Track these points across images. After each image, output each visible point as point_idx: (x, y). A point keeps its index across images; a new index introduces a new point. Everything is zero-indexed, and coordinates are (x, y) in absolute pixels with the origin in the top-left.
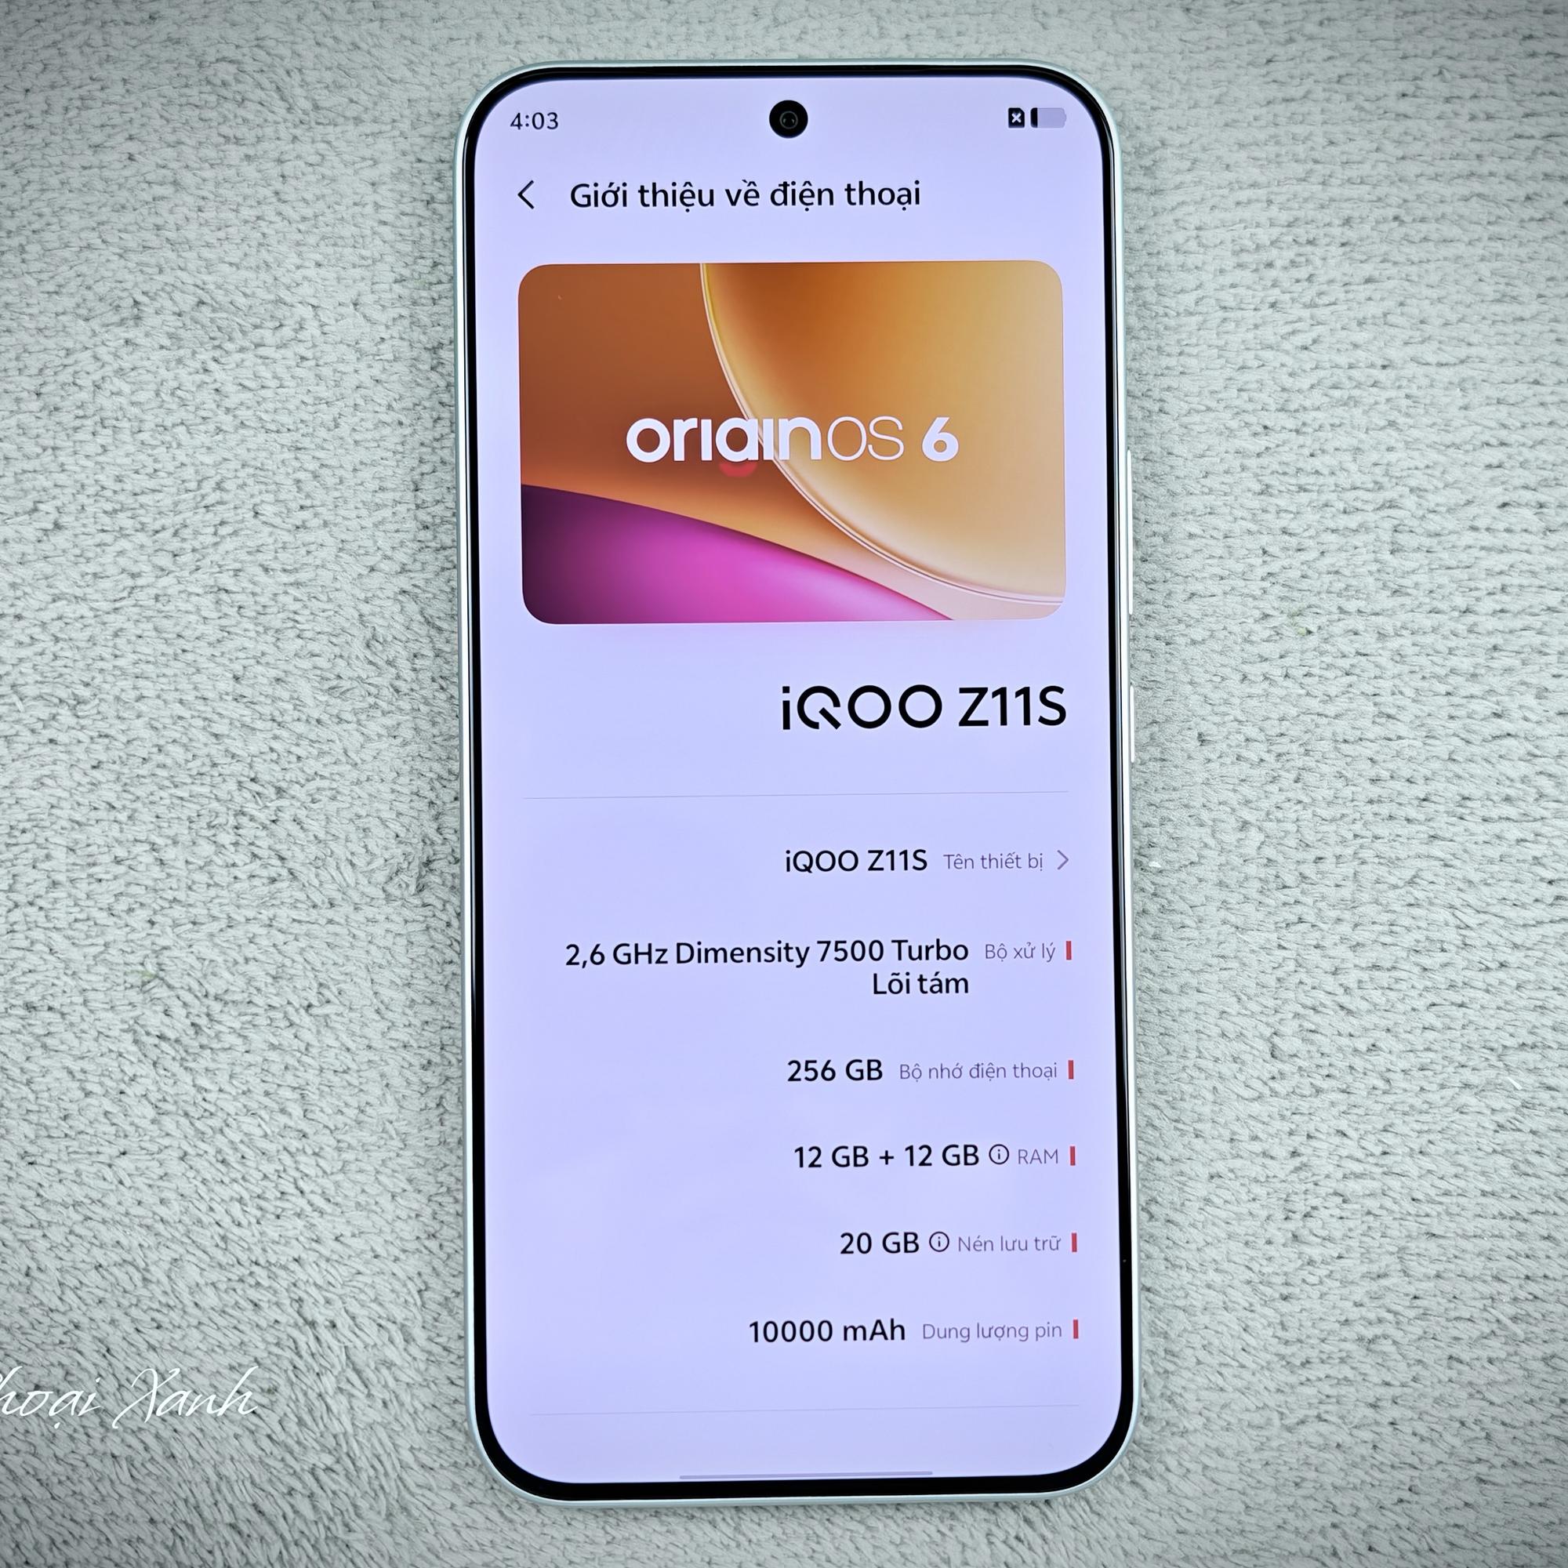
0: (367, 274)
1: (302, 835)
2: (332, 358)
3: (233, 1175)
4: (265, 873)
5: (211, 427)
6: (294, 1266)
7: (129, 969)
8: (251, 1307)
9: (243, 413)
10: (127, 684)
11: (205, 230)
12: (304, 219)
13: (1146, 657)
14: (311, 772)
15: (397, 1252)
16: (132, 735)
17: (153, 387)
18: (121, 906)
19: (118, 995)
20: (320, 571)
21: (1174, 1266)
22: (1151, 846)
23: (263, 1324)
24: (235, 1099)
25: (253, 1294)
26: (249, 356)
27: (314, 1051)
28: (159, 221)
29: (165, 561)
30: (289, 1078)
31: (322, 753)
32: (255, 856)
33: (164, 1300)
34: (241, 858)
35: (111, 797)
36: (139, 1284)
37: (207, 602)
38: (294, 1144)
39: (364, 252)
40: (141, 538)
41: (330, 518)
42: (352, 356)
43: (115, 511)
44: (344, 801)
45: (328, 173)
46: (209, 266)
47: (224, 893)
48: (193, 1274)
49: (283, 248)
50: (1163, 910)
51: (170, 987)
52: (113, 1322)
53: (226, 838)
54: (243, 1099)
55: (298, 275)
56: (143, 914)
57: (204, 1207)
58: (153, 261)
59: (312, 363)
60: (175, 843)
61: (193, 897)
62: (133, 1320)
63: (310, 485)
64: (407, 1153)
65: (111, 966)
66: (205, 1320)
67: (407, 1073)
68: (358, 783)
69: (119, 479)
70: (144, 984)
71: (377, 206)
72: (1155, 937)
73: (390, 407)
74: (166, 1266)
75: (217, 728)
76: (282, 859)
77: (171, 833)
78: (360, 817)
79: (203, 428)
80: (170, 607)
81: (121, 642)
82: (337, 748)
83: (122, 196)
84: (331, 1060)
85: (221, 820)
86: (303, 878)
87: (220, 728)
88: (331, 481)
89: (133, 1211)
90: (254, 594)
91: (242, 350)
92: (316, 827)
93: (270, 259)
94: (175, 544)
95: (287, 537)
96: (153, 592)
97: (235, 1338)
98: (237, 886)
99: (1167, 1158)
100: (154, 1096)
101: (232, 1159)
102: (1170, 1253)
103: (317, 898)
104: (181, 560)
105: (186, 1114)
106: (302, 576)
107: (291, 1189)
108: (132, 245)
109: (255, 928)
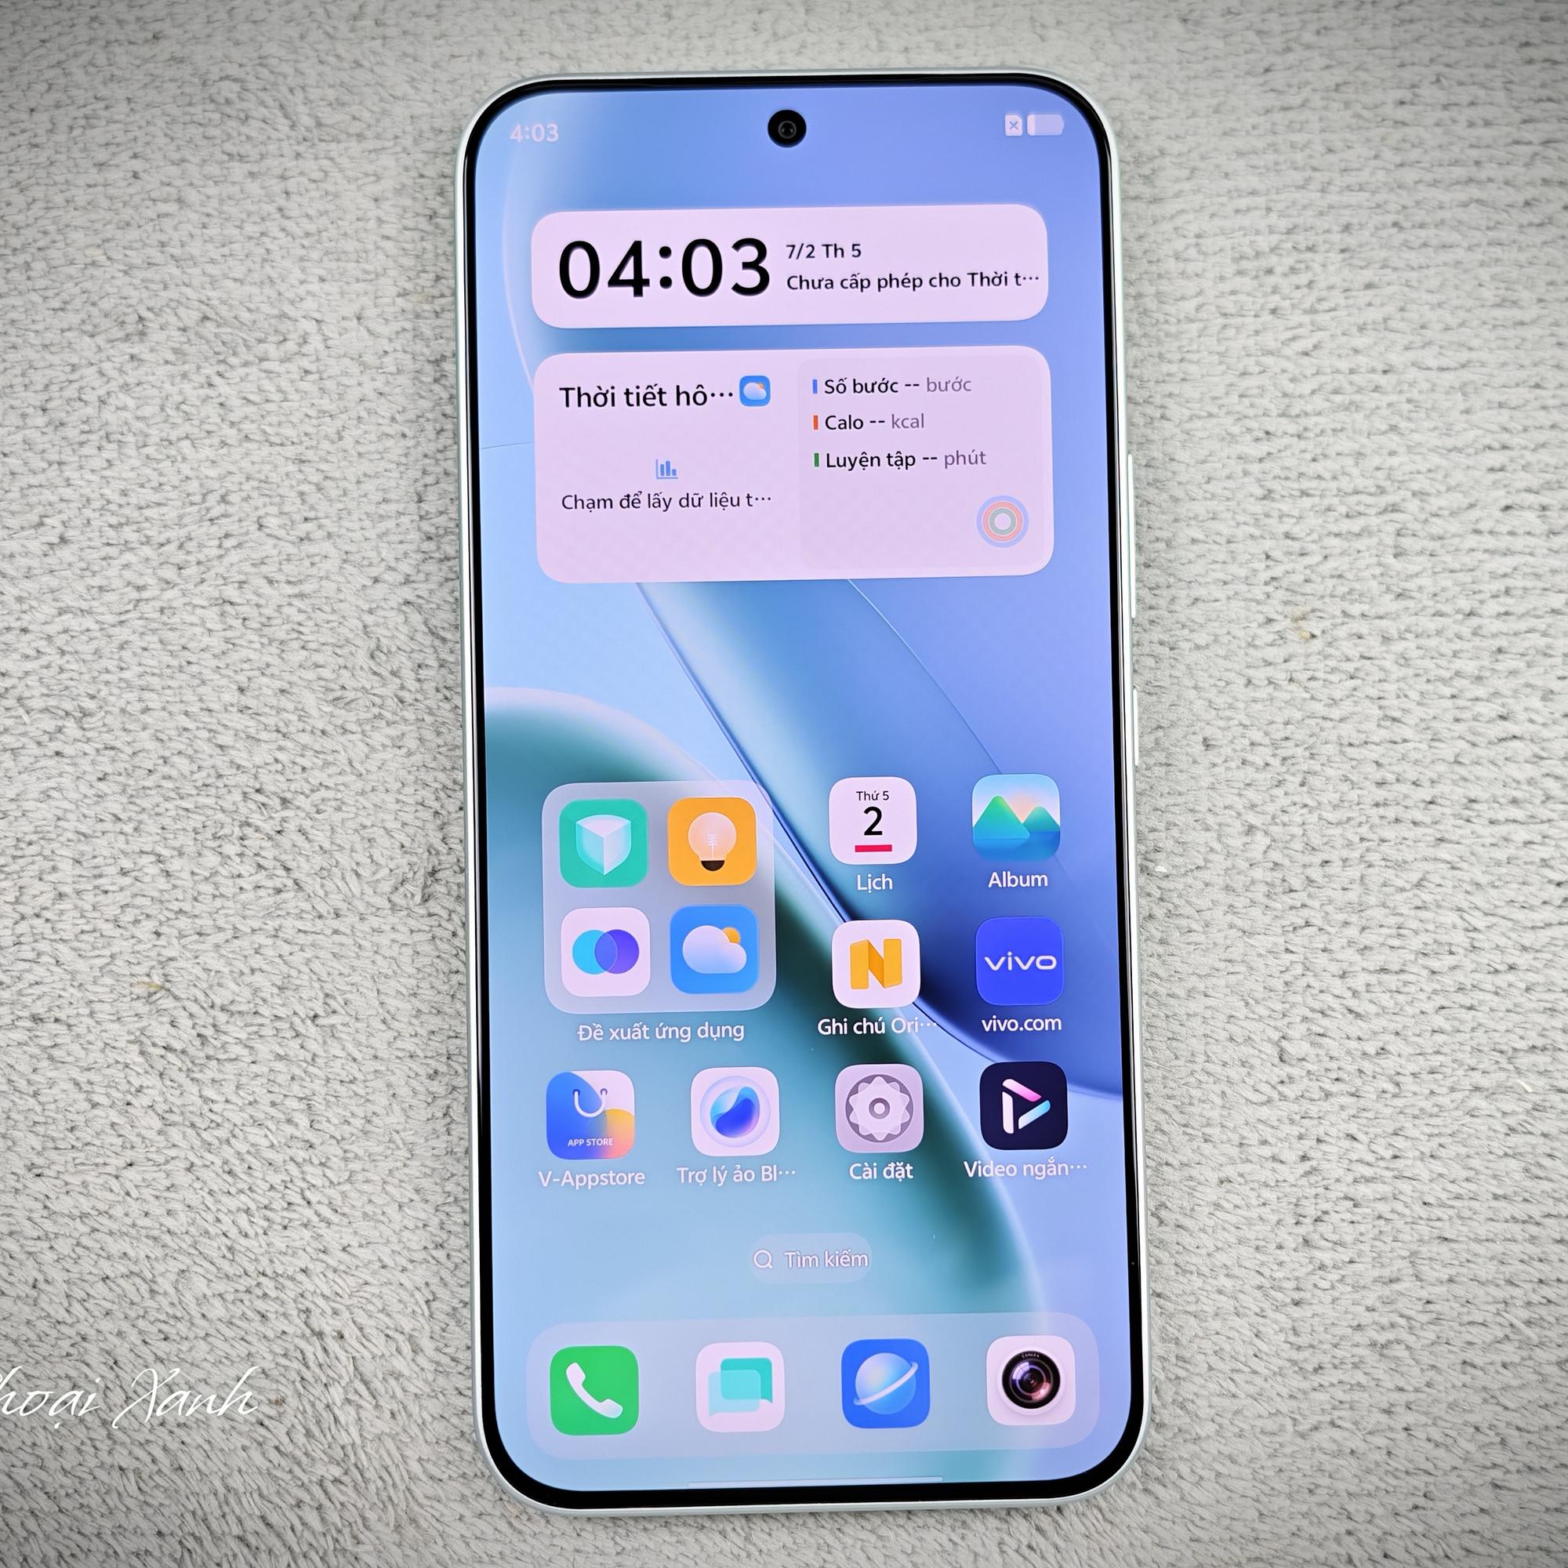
0: (370, 287)
1: (307, 845)
2: (335, 370)
3: (241, 1185)
4: (270, 884)
5: (216, 441)
6: (301, 1277)
7: (134, 980)
8: (258, 1318)
9: (247, 427)
10: (132, 696)
11: (210, 246)
12: (307, 234)
13: (1151, 662)
14: (315, 782)
15: (404, 1262)
16: (138, 746)
17: (158, 401)
18: (128, 917)
19: (124, 1006)
20: (324, 583)
21: (1185, 1271)
22: (1157, 850)
23: (270, 1334)
24: (242, 1110)
25: (261, 1305)
26: (253, 370)
27: (320, 1061)
28: (164, 238)
29: (170, 573)
30: (296, 1089)
31: (327, 764)
32: (260, 866)
33: (171, 1311)
34: (246, 868)
35: (116, 809)
36: (147, 1295)
37: (212, 614)
38: (301, 1155)
39: (368, 267)
40: (147, 551)
41: (334, 529)
42: (355, 369)
43: (121, 525)
44: (349, 811)
45: (331, 189)
46: (213, 282)
47: (230, 904)
48: (200, 1285)
49: (287, 264)
50: (1169, 914)
51: (176, 998)
52: (120, 1334)
53: (231, 849)
54: (250, 1110)
55: (301, 290)
56: (149, 925)
57: (210, 1218)
58: (157, 277)
59: (315, 377)
60: (181, 854)
61: (199, 908)
62: (140, 1332)
63: (314, 497)
64: (414, 1163)
65: (117, 977)
66: (212, 1332)
67: (414, 1083)
68: (363, 793)
69: (124, 493)
70: (150, 995)
71: (380, 221)
72: (1162, 942)
73: (393, 419)
74: (173, 1277)
75: (222, 739)
76: (287, 869)
77: (177, 844)
78: (365, 827)
79: (207, 442)
80: (175, 620)
81: (126, 654)
82: (342, 758)
83: (127, 214)
84: (337, 1070)
85: (226, 831)
86: (308, 889)
87: (225, 739)
88: (334, 493)
89: (140, 1223)
90: (258, 606)
91: (246, 364)
92: (321, 838)
93: (274, 275)
94: (180, 557)
95: (291, 549)
96: (158, 604)
97: (242, 1349)
98: (243, 897)
99: (1176, 1163)
100: (161, 1107)
101: (239, 1169)
102: (1180, 1259)
103: (322, 908)
104: (185, 572)
105: (193, 1125)
106: (307, 588)
107: (297, 1199)
108: (137, 261)
109: (260, 939)
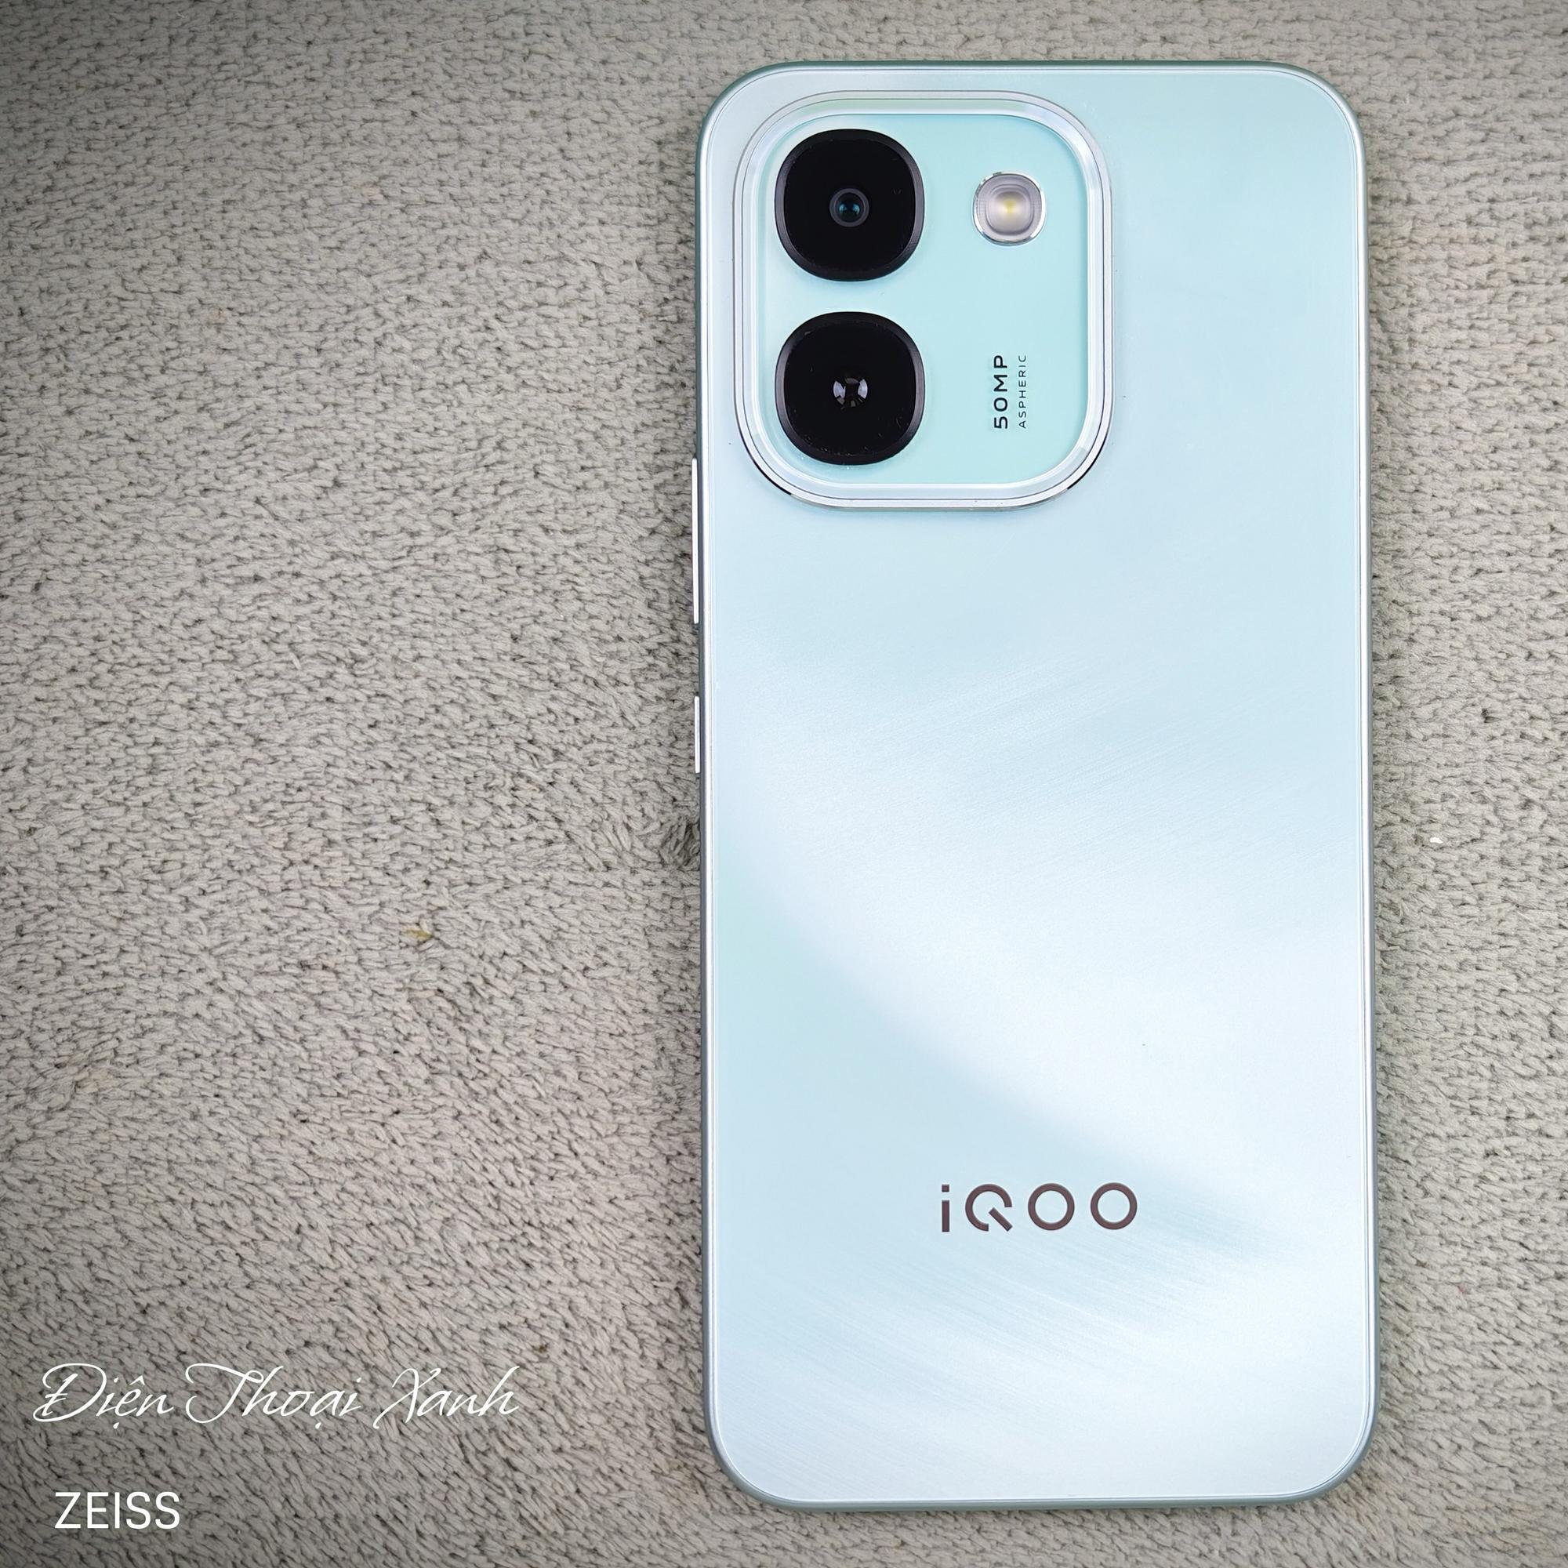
0: (653, 233)
1: (579, 798)
2: (615, 317)
3: (507, 1136)
4: (541, 835)
5: (493, 386)
6: (568, 1228)
7: (404, 929)
8: (522, 1266)
9: (524, 372)
10: (405, 644)
11: (489, 186)
12: (589, 177)
13: (1431, 632)
14: (587, 734)
15: (671, 1215)
16: (410, 694)
17: (435, 344)
18: (397, 866)
19: (392, 954)
20: (600, 533)
21: (1450, 1243)
22: (1432, 821)
23: (536, 1284)
24: (509, 1061)
25: (526, 1254)
26: (531, 314)
27: (590, 1014)
28: (444, 177)
29: (444, 520)
30: (565, 1040)
31: (597, 716)
32: (531, 817)
33: (436, 1258)
34: (517, 819)
35: (387, 757)
36: (411, 1242)
37: (486, 561)
38: (569, 1107)
39: (649, 212)
40: (421, 496)
41: (612, 479)
42: (635, 317)
43: (395, 469)
44: (621, 764)
45: (614, 131)
46: (492, 221)
47: (501, 854)
48: (465, 1233)
49: (567, 206)
50: (1443, 887)
51: (446, 947)
52: (384, 1280)
53: (503, 800)
54: (517, 1061)
55: (581, 232)
56: (420, 874)
57: (477, 1167)
58: (436, 214)
59: (595, 323)
60: (452, 803)
61: (470, 858)
62: (405, 1278)
63: (591, 446)
64: (682, 1117)
65: (386, 926)
66: (477, 1279)
67: (684, 1038)
68: (636, 746)
69: (399, 437)
70: (420, 944)
71: (662, 165)
72: (1435, 914)
73: (672, 369)
74: (439, 1225)
75: (495, 689)
76: (559, 821)
77: (448, 794)
78: (636, 780)
79: (484, 387)
80: (449, 567)
81: (399, 601)
82: (614, 713)
83: (405, 152)
84: (607, 1023)
85: (498, 782)
86: (580, 842)
87: (498, 688)
88: (612, 442)
89: (404, 1170)
90: (533, 554)
91: (525, 307)
92: (593, 790)
93: (554, 216)
94: (455, 504)
95: (568, 498)
96: (431, 551)
97: (506, 1297)
98: (514, 847)
99: (1443, 1135)
100: (428, 1055)
101: (506, 1120)
102: (1446, 1230)
103: (593, 861)
104: (461, 519)
105: (460, 1075)
106: (582, 537)
107: (565, 1151)
108: (415, 198)
109: (531, 890)
